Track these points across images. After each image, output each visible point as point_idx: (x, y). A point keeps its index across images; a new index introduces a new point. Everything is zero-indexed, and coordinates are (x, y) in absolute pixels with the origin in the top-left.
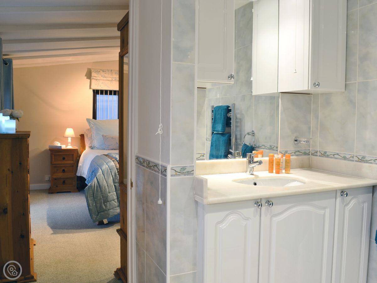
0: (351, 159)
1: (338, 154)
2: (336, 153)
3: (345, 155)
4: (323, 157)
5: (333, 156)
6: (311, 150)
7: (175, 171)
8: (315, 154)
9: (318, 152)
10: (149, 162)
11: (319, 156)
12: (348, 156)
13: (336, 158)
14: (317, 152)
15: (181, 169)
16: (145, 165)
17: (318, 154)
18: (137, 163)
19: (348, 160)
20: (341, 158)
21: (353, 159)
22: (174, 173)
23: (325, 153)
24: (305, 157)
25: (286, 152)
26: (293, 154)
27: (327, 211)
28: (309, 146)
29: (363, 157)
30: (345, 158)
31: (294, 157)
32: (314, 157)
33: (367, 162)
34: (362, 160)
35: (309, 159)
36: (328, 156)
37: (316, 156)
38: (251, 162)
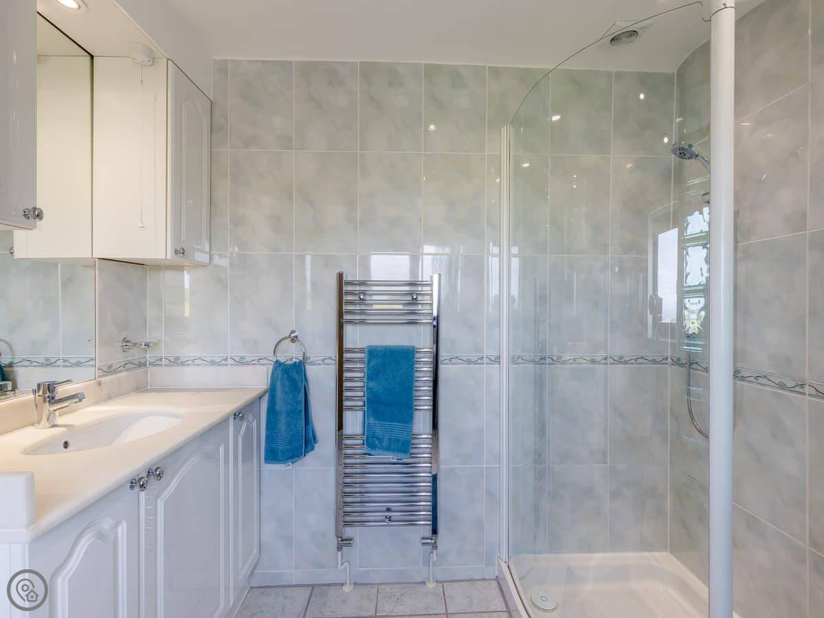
1: (199, 358)
2: (195, 358)
3: (213, 358)
4: (173, 366)
5: (192, 363)
6: (148, 358)
8: (158, 363)
9: (163, 360)
11: (165, 365)
12: (217, 360)
14: (160, 360)
17: (164, 362)
19: (219, 365)
21: (226, 363)
23: (177, 358)
24: (141, 370)
25: (110, 367)
26: (122, 369)
27: (222, 450)
28: (146, 350)
29: (242, 358)
30: (213, 363)
31: (124, 374)
32: (154, 368)
33: (247, 364)
34: (241, 362)
35: (147, 372)
36: (183, 364)
37: (161, 365)
38: (52, 400)
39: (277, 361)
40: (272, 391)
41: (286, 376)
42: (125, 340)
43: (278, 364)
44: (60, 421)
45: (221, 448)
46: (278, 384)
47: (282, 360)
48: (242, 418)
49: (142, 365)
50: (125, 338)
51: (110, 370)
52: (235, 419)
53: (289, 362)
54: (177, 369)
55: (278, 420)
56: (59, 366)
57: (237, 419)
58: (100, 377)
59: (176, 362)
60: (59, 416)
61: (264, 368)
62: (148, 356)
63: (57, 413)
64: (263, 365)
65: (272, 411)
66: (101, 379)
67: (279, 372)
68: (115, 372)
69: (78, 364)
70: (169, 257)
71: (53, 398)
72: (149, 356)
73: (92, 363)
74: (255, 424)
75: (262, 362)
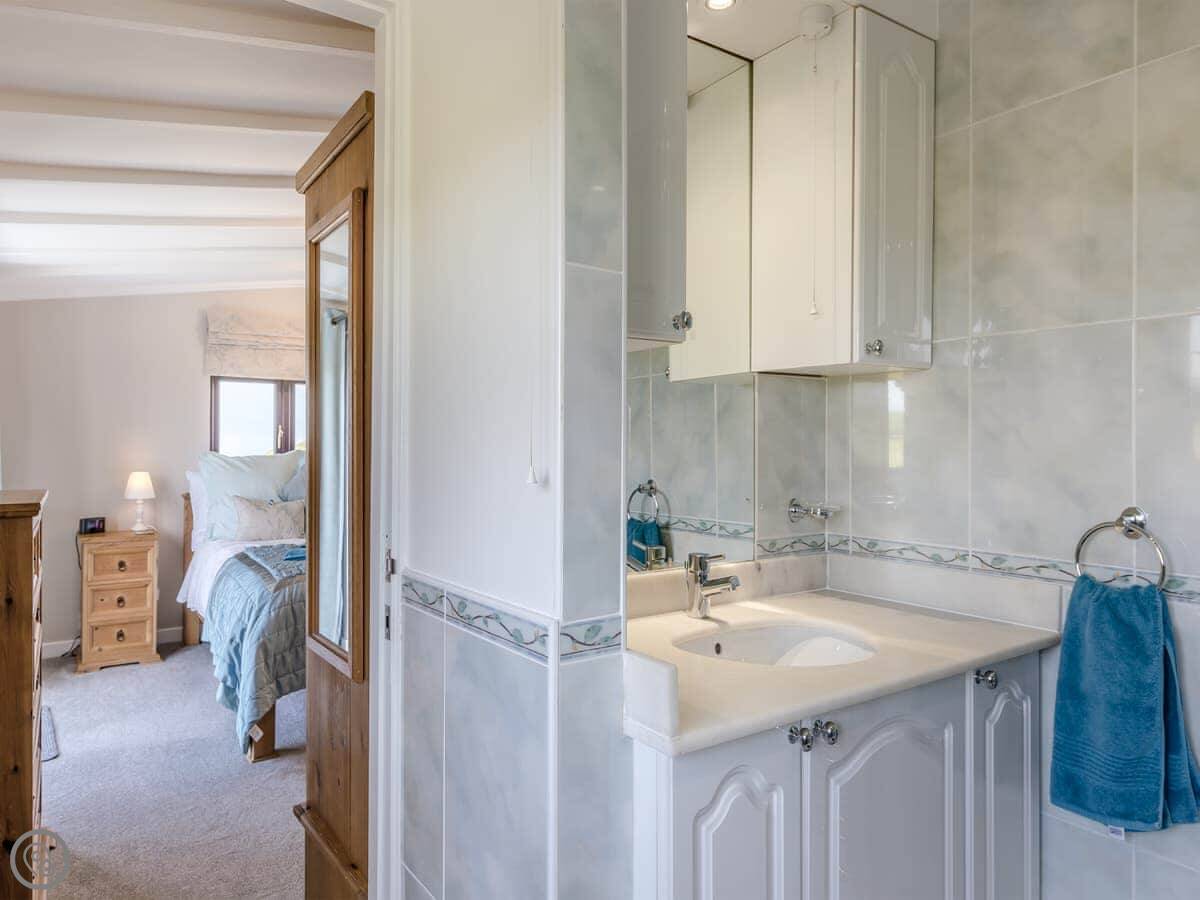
0: (958, 562)
1: (913, 549)
2: (906, 547)
3: (937, 552)
4: (865, 555)
5: (897, 555)
6: (827, 536)
7: (572, 638)
8: (842, 547)
9: (850, 543)
10: (463, 603)
11: (854, 553)
12: (947, 556)
13: (909, 560)
14: (845, 542)
15: (589, 630)
16: (445, 608)
17: (851, 547)
18: (408, 600)
19: (950, 567)
20: (927, 560)
21: (963, 564)
22: (568, 645)
23: (873, 544)
24: (815, 557)
25: (773, 544)
26: (788, 549)
27: (949, 735)
28: (823, 524)
29: (999, 559)
30: (937, 561)
31: (792, 558)
32: (837, 557)
33: (1011, 572)
34: (996, 566)
35: (824, 561)
36: (882, 554)
37: (845, 552)
38: (703, 580)
39: (1084, 577)
40: (1070, 643)
41: (1106, 616)
42: (794, 504)
43: (1086, 583)
44: (713, 612)
45: (946, 731)
46: (1087, 631)
47: (1099, 575)
48: (994, 684)
49: (817, 548)
50: (793, 500)
51: (772, 550)
52: (978, 681)
53: (1119, 584)
54: (872, 562)
55: (1085, 714)
56: (715, 534)
57: (982, 683)
58: (760, 557)
59: (871, 550)
60: (712, 605)
61: (1054, 588)
62: (827, 533)
63: (709, 600)
64: (1047, 579)
65: (1069, 688)
66: (761, 562)
67: (1089, 603)
68: (779, 553)
69: (736, 535)
70: (856, 359)
71: (705, 577)
72: (829, 534)
73: (750, 535)
74: (1027, 706)
75: (1045, 572)
